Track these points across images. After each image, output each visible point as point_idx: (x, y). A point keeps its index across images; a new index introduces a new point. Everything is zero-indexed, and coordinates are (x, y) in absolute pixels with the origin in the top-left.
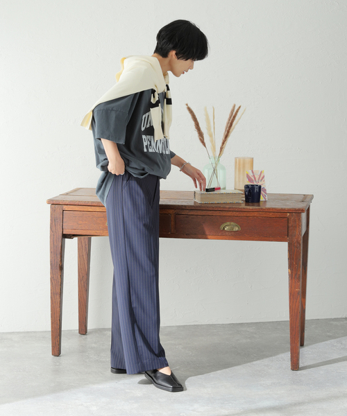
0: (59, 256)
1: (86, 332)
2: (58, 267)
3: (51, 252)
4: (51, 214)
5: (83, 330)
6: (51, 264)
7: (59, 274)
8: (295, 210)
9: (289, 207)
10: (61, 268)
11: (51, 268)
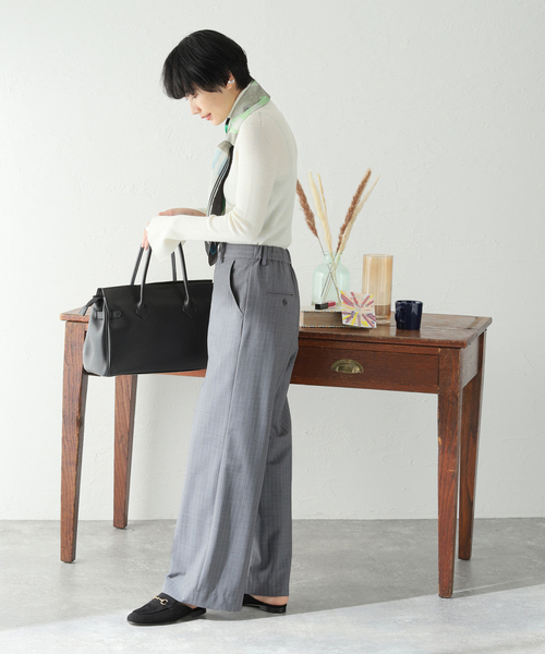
0: (77, 404)
1: (125, 525)
2: (75, 421)
3: (64, 397)
4: (67, 337)
5: (121, 521)
6: (64, 416)
7: (76, 432)
8: (451, 342)
9: (441, 338)
10: (80, 423)
11: (64, 422)
